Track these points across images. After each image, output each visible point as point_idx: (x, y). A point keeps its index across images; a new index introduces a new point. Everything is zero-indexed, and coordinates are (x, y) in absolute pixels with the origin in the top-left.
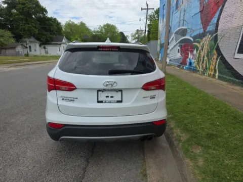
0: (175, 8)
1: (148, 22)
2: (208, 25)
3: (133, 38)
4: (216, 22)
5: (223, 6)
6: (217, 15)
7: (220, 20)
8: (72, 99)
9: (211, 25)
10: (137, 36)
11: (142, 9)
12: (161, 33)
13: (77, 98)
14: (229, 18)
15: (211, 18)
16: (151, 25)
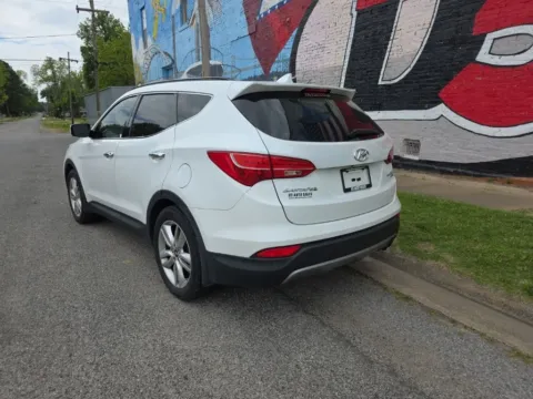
0: (178, 19)
1: (82, 43)
2: (273, 62)
3: (39, 78)
4: (289, 55)
5: (301, 31)
6: (290, 44)
7: (298, 54)
8: (308, 192)
9: (279, 62)
10: (49, 73)
11: (78, 9)
12: (143, 71)
13: (315, 189)
14: (315, 52)
15: (279, 49)
16: (90, 49)
